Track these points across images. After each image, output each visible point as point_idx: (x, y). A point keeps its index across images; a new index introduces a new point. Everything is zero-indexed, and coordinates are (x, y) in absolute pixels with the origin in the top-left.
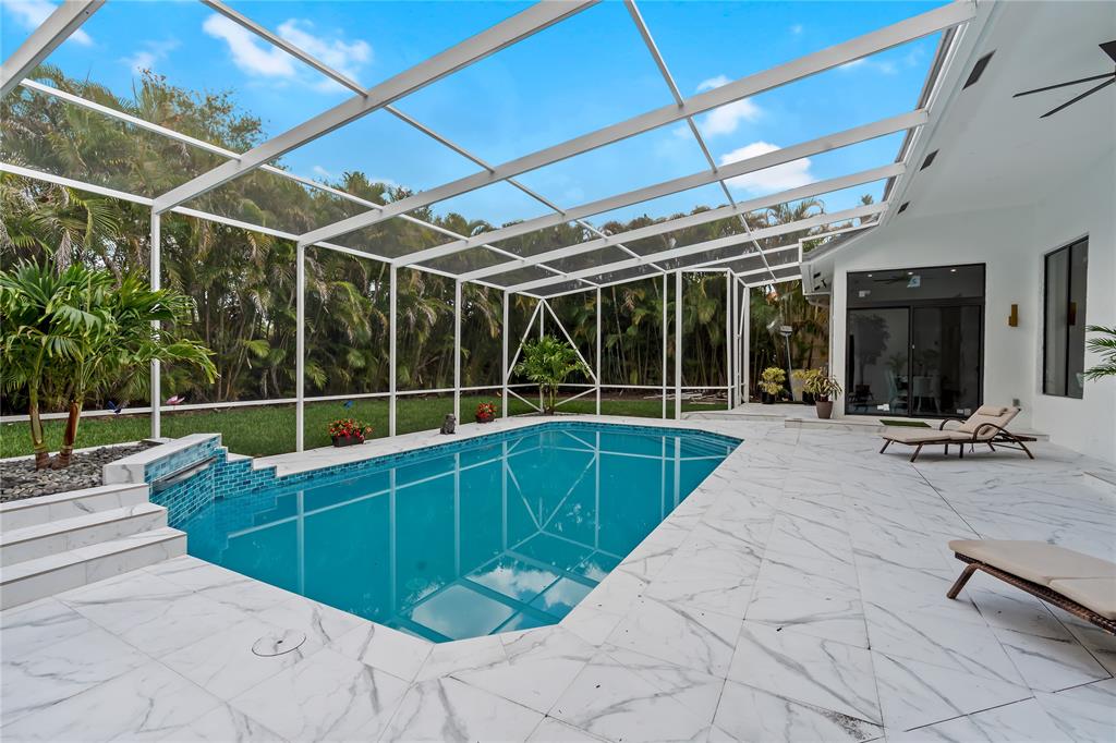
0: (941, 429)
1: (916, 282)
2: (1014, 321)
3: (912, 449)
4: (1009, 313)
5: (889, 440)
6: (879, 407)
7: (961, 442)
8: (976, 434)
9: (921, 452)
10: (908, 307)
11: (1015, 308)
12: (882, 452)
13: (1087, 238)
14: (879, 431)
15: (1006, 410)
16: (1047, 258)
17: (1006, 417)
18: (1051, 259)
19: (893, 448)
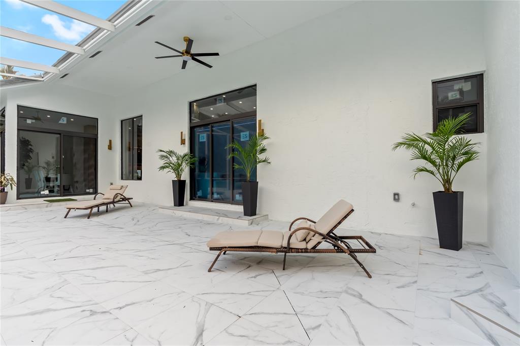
0: (95, 199)
1: (64, 121)
2: (110, 147)
3: (88, 211)
4: (108, 143)
5: (70, 209)
6: (42, 193)
7: (106, 204)
8: (114, 199)
9: (93, 211)
10: (60, 134)
11: (110, 141)
12: (65, 217)
13: (142, 116)
14: (47, 207)
15: (122, 186)
16: (122, 121)
17: (123, 189)
18: (123, 122)
19: (72, 213)
